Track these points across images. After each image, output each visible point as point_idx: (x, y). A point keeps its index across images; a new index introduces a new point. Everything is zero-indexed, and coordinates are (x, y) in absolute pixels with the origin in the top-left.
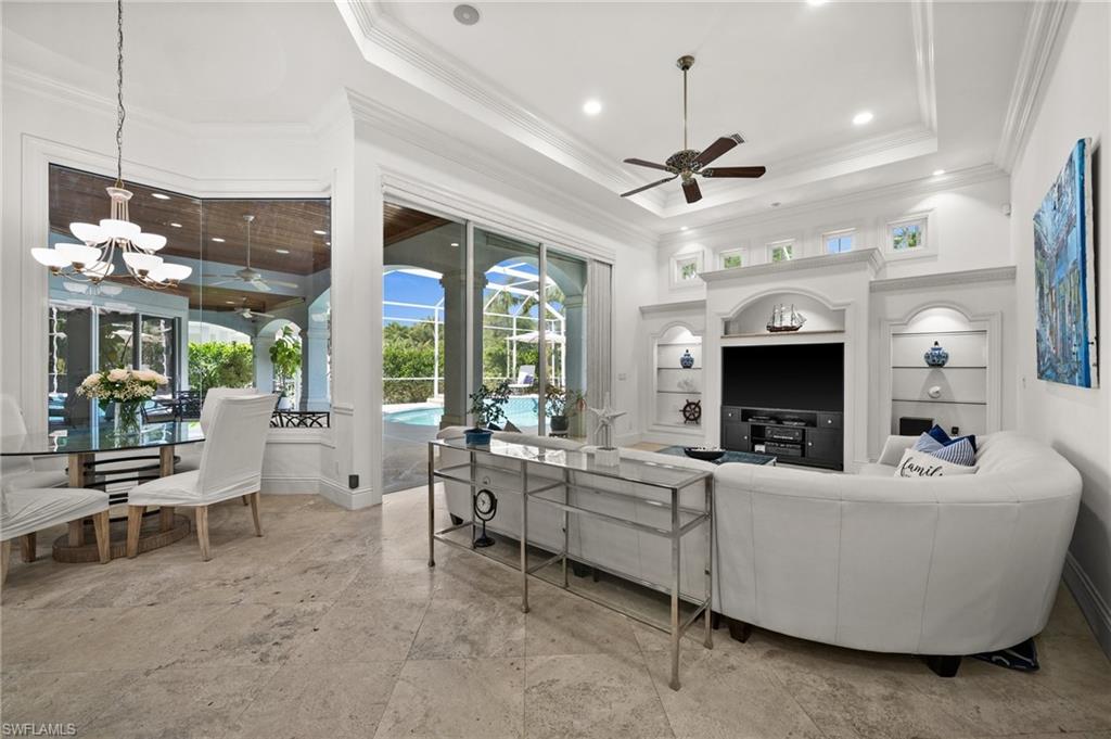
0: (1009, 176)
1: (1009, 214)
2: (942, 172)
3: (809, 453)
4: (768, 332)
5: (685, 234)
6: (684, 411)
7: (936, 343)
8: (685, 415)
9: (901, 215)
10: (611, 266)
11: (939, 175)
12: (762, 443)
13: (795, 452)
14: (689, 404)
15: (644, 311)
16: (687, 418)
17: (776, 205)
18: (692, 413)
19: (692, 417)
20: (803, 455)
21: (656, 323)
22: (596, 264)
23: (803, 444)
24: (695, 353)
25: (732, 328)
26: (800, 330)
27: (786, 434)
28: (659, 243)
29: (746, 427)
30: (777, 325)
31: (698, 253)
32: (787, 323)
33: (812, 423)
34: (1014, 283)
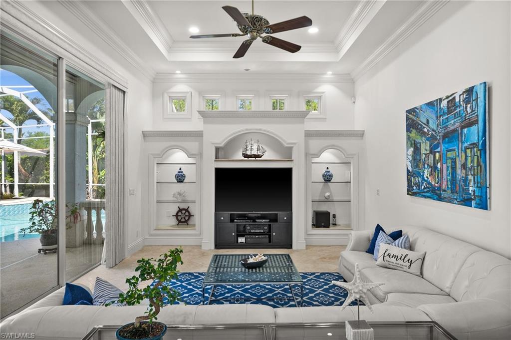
0: (354, 82)
1: (354, 102)
2: (330, 73)
3: (274, 240)
4: (243, 158)
5: (176, 76)
6: (177, 216)
7: (328, 168)
8: (177, 219)
9: (310, 92)
10: (124, 92)
11: (329, 74)
12: (242, 236)
13: (265, 239)
14: (180, 210)
15: (145, 135)
16: (180, 221)
17: (247, 70)
18: (184, 217)
19: (183, 220)
20: (270, 241)
21: (158, 146)
22: (114, 89)
23: (269, 233)
24: (188, 171)
25: (221, 154)
26: (263, 158)
27: (258, 228)
28: (154, 79)
29: (233, 226)
30: (248, 153)
31: (188, 93)
32: (255, 152)
33: (274, 219)
34: (362, 139)
